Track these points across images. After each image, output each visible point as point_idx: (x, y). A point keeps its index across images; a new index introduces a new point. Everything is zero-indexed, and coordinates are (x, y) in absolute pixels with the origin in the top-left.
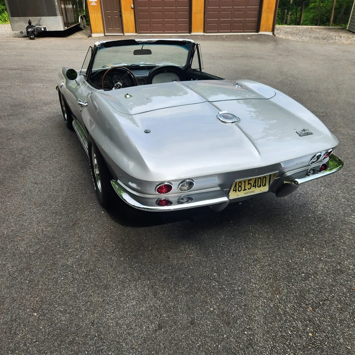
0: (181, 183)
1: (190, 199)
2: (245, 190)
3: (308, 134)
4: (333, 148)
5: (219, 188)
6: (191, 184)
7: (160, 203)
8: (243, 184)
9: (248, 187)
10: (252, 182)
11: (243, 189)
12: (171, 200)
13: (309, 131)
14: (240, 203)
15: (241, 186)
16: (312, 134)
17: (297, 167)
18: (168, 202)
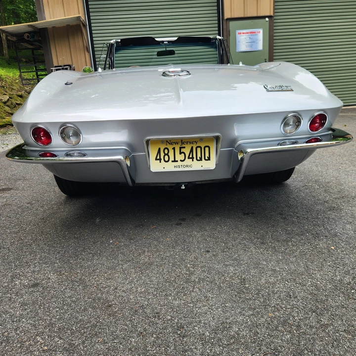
2: (175, 161)
3: (284, 90)
8: (171, 151)
10: (187, 151)
11: (172, 158)
16: (291, 90)
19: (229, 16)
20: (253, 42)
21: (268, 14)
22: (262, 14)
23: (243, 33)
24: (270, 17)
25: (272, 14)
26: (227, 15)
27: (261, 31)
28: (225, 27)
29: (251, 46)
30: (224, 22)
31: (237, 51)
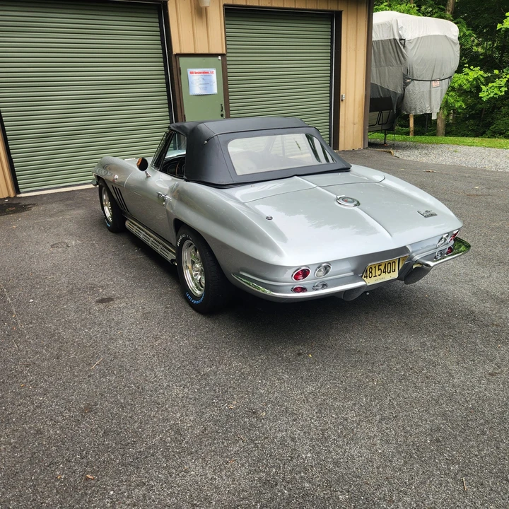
0: (319, 268)
1: (324, 286)
2: (375, 276)
3: (432, 215)
4: (459, 229)
5: (352, 274)
6: (327, 269)
7: (296, 290)
8: (374, 269)
9: (378, 272)
10: (382, 267)
11: (374, 275)
12: (306, 286)
13: (432, 212)
14: (368, 294)
15: (371, 272)
16: (436, 215)
17: (424, 250)
18: (303, 290)
19: (178, 52)
20: (207, 84)
21: (220, 52)
22: (213, 51)
23: (196, 73)
24: (222, 55)
25: (225, 52)
26: (176, 50)
27: (215, 71)
28: (174, 64)
29: (205, 88)
30: (173, 58)
31: (191, 94)
